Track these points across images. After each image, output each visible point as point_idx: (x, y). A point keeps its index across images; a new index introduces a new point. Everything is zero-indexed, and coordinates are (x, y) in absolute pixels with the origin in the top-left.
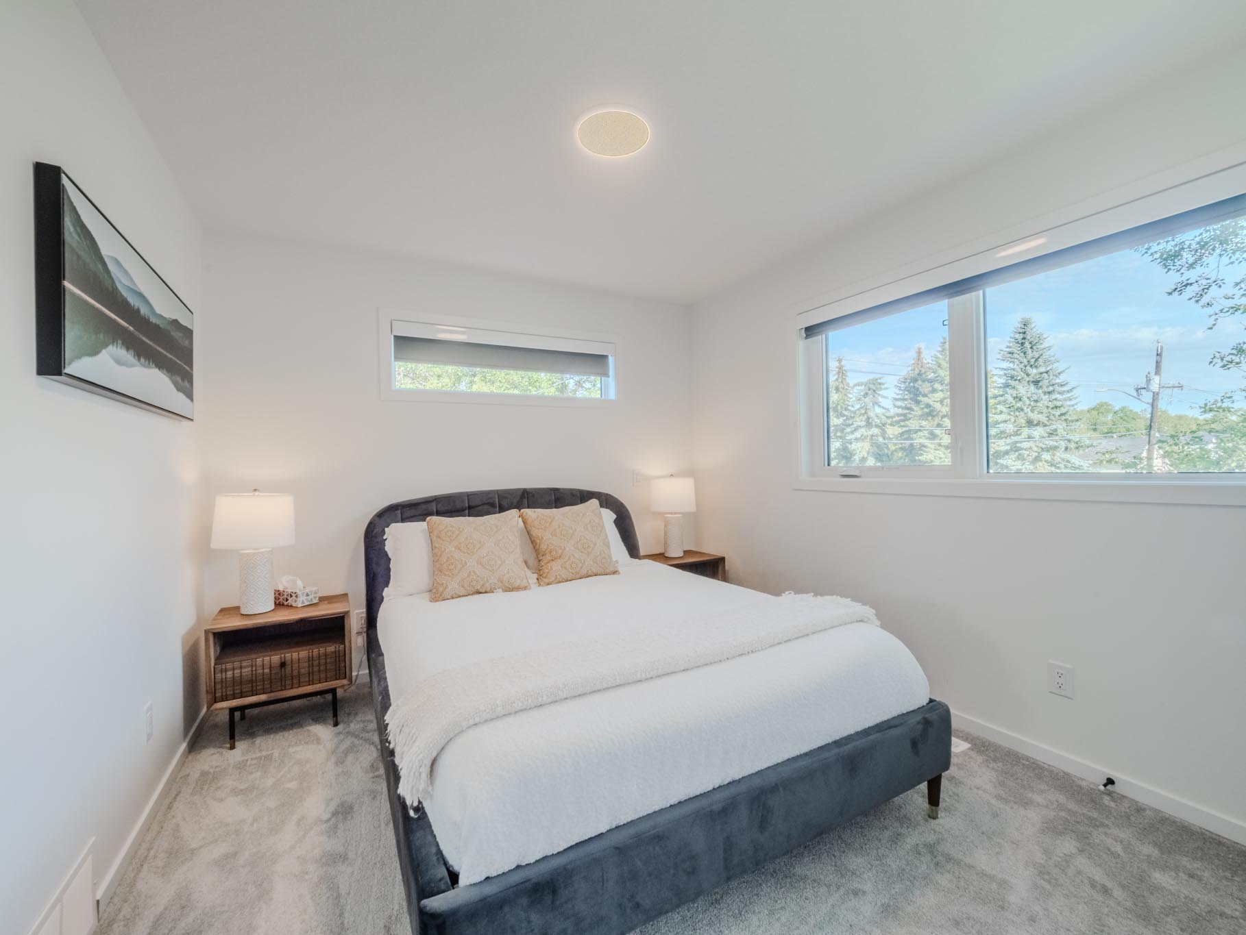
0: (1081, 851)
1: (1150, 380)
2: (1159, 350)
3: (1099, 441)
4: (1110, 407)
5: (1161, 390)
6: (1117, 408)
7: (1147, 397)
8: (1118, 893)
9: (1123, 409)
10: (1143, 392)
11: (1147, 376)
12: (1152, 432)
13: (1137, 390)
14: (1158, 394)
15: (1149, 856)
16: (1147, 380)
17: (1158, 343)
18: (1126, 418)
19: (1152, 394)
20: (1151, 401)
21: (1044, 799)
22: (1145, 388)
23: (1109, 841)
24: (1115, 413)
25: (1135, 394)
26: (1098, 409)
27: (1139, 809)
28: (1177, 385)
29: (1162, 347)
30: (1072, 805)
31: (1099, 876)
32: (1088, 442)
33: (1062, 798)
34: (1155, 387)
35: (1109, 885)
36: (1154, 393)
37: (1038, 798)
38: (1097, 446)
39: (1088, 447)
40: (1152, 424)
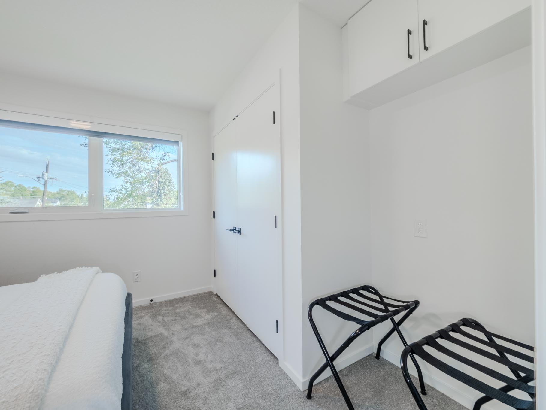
0: (163, 317)
1: (44, 174)
2: (48, 162)
3: (14, 200)
4: (13, 184)
5: (48, 179)
6: (16, 185)
7: (42, 181)
8: (177, 318)
9: (19, 185)
10: (41, 179)
11: (42, 173)
12: (44, 197)
13: (38, 178)
14: (47, 181)
15: (172, 309)
16: (43, 174)
17: (47, 159)
18: (21, 189)
19: (44, 180)
20: (44, 183)
21: (144, 314)
22: (41, 178)
23: (164, 312)
24: (15, 187)
25: (37, 179)
26: (6, 184)
27: (161, 303)
28: (54, 178)
29: (49, 161)
30: (150, 311)
31: (171, 318)
32: (8, 200)
33: (146, 311)
34: (46, 177)
35: (174, 318)
36: (45, 180)
37: (142, 315)
38: (12, 202)
39: (8, 202)
40: (44, 193)
